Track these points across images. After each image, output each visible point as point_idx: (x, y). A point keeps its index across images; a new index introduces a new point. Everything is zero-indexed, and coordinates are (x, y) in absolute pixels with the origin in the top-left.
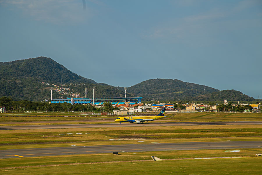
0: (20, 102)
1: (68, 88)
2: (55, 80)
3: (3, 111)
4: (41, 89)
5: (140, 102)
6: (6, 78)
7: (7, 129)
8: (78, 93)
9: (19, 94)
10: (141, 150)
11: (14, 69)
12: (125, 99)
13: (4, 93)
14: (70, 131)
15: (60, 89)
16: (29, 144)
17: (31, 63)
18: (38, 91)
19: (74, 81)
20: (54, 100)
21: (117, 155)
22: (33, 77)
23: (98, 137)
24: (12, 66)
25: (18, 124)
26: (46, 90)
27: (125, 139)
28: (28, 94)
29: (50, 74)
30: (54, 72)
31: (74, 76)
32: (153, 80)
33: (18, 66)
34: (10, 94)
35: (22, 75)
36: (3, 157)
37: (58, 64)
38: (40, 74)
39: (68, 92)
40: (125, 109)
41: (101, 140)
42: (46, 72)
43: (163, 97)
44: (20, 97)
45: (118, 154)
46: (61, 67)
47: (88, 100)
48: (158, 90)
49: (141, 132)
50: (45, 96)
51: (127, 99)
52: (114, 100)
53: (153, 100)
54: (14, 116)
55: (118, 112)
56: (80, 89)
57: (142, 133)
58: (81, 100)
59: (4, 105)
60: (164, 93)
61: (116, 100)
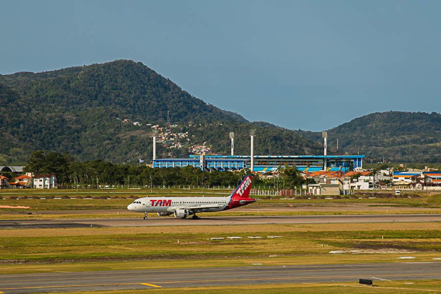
0: (86, 164)
1: (184, 132)
2: (153, 113)
3: (51, 185)
4: (122, 135)
5: (359, 166)
6: (42, 108)
7: (88, 226)
8: (206, 145)
9: (73, 145)
10: (420, 275)
11: (59, 89)
12: (323, 159)
13: (38, 142)
14: (232, 232)
15: (166, 134)
16: (153, 260)
17: (99, 75)
18: (114, 138)
19: (197, 117)
20: (161, 161)
21: (371, 287)
22: (102, 107)
23: (303, 246)
24: (54, 81)
25: (105, 214)
26: (132, 137)
27: (366, 251)
28: (92, 145)
29: (141, 99)
30: (151, 96)
31: (197, 105)
32: (380, 114)
33: (69, 82)
34: (50, 145)
35: (77, 103)
36: (117, 286)
37: (160, 76)
38: (119, 100)
39: (183, 141)
40: (329, 181)
41: (312, 253)
42: (132, 96)
43: (404, 154)
44: (73, 153)
45: (371, 284)
46: (167, 83)
47: (238, 162)
48: (391, 139)
49: (397, 236)
50: (131, 151)
51: (328, 160)
52: (299, 162)
53: (382, 161)
54: (82, 196)
55: (318, 190)
56: (212, 135)
57: (400, 238)
58: (223, 161)
59: (54, 170)
60: (406, 146)
61: (302, 162)
